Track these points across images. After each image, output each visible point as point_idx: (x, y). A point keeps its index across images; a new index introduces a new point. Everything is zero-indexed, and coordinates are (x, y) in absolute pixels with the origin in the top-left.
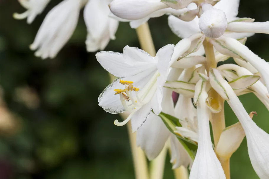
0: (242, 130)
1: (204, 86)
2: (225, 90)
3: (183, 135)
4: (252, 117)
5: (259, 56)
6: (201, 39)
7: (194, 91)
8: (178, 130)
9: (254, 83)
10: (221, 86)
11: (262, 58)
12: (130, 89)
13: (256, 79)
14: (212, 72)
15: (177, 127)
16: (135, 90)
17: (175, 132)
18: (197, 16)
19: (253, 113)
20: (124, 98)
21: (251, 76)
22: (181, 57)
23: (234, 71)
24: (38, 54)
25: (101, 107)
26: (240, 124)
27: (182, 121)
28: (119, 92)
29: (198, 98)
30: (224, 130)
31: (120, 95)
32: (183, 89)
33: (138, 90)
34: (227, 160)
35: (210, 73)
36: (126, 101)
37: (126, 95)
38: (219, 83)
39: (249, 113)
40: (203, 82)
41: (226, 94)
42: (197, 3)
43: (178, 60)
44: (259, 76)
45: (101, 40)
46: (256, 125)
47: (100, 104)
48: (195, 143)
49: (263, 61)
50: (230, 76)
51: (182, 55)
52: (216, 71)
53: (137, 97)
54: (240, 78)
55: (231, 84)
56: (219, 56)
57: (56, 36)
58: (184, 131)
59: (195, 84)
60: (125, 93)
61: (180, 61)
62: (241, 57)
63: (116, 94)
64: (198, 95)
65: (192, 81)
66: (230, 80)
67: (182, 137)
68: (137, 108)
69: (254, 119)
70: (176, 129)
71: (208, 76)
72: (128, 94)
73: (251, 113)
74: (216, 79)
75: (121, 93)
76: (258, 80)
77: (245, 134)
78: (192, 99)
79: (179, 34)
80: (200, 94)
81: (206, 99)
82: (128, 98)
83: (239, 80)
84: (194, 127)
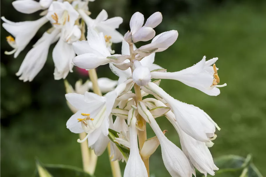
0: (158, 141)
1: (134, 113)
2: (148, 117)
3: (120, 143)
4: (165, 133)
5: (170, 95)
6: (133, 83)
7: (127, 115)
8: (116, 140)
9: (166, 113)
10: (145, 113)
11: (172, 97)
12: (88, 119)
13: (168, 110)
14: (140, 104)
15: (116, 138)
16: (91, 119)
17: (115, 141)
18: (130, 67)
19: (165, 131)
20: (84, 124)
21: (165, 107)
22: (120, 95)
23: (153, 103)
24: (21, 78)
25: (68, 129)
26: (157, 137)
27: (119, 133)
28: (81, 121)
29: (131, 122)
30: (146, 141)
31: (81, 122)
32: (121, 114)
33: (93, 120)
34: (148, 159)
35: (138, 104)
36: (85, 127)
37: (85, 122)
38: (144, 112)
39: (162, 131)
40: (133, 110)
41: (149, 119)
42: (130, 59)
43: (118, 97)
44: (170, 108)
45: (64, 73)
46: (167, 139)
47: (68, 127)
48: (127, 149)
49: (172, 98)
50: (150, 106)
51: (121, 94)
52: (142, 103)
53: (92, 123)
54: (157, 108)
55: (151, 111)
56: (143, 93)
57: (33, 67)
58: (120, 140)
59: (128, 111)
60: (84, 121)
61: (119, 98)
62: (158, 95)
63: (78, 122)
64: (130, 119)
65: (126, 108)
66: (151, 108)
67: (119, 145)
68: (92, 131)
69: (166, 135)
70: (115, 139)
71: (136, 106)
72: (86, 122)
73: (164, 131)
74: (142, 109)
75: (82, 121)
76: (169, 110)
77: (160, 143)
78: (126, 121)
79: (116, 74)
80: (132, 119)
81: (136, 123)
82: (86, 125)
83: (156, 109)
84: (127, 138)
